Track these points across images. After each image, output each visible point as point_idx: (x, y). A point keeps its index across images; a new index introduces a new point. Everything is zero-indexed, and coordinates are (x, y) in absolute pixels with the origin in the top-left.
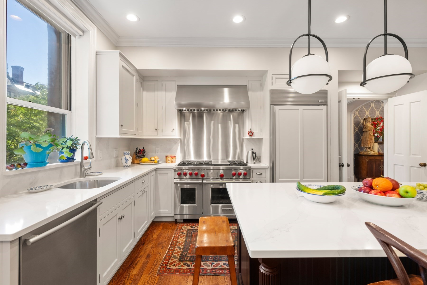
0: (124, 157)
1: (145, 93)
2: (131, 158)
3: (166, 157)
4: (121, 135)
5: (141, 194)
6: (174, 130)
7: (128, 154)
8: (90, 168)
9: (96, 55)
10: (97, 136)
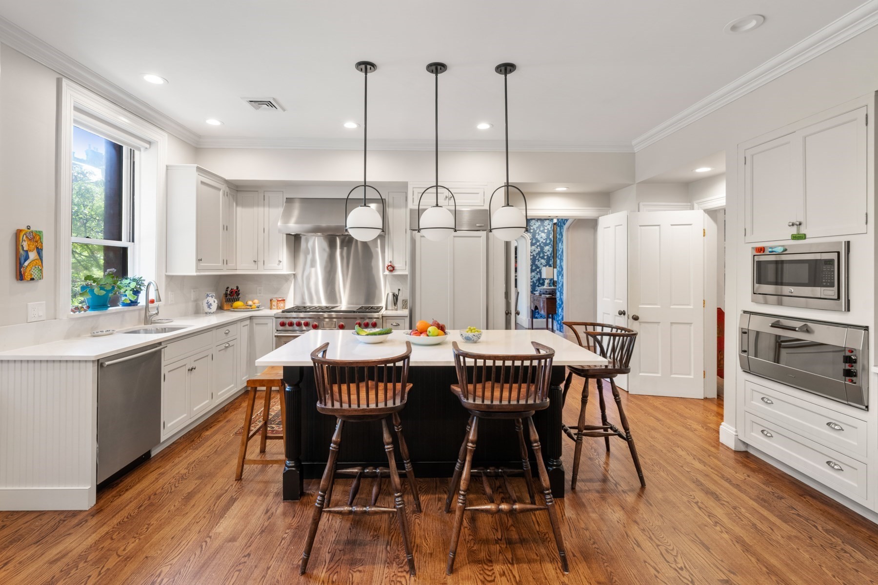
0: (206, 301)
1: (239, 209)
2: (216, 302)
3: (271, 300)
4: (199, 272)
5: (223, 347)
6: (281, 262)
7: (212, 297)
8: (157, 314)
9: (167, 169)
10: (167, 274)
